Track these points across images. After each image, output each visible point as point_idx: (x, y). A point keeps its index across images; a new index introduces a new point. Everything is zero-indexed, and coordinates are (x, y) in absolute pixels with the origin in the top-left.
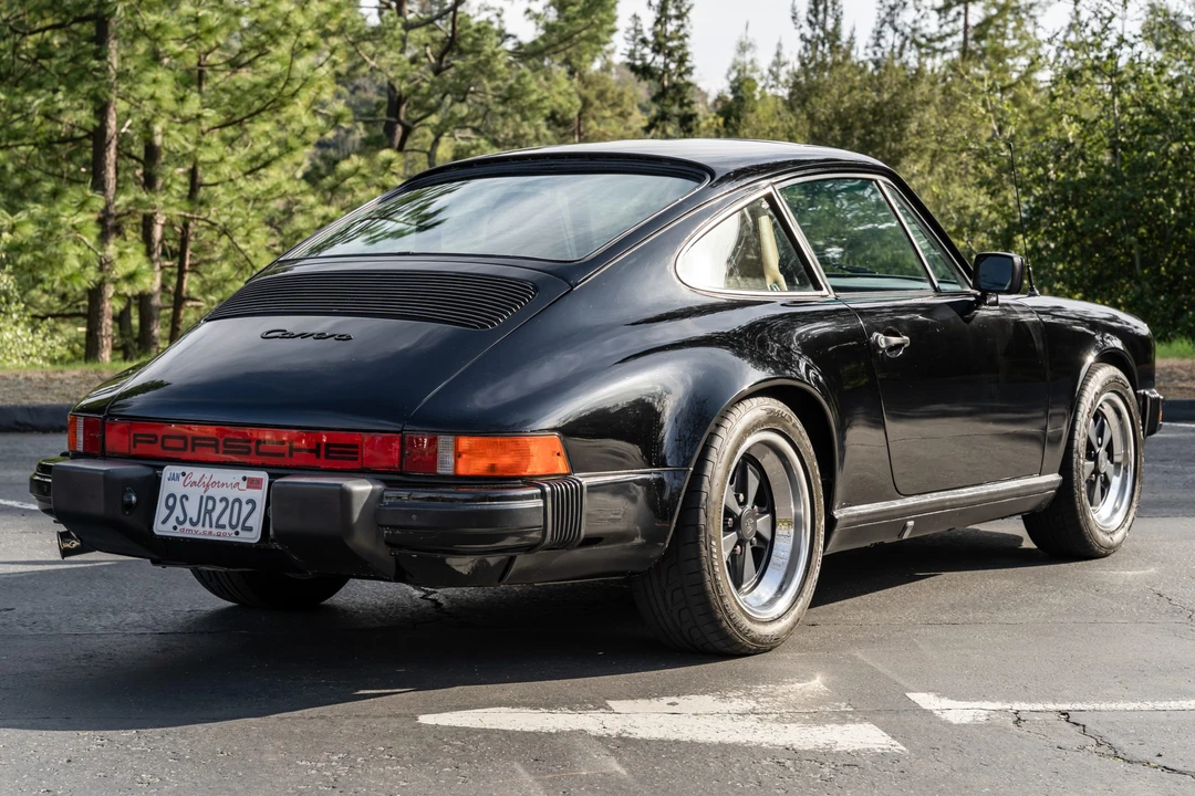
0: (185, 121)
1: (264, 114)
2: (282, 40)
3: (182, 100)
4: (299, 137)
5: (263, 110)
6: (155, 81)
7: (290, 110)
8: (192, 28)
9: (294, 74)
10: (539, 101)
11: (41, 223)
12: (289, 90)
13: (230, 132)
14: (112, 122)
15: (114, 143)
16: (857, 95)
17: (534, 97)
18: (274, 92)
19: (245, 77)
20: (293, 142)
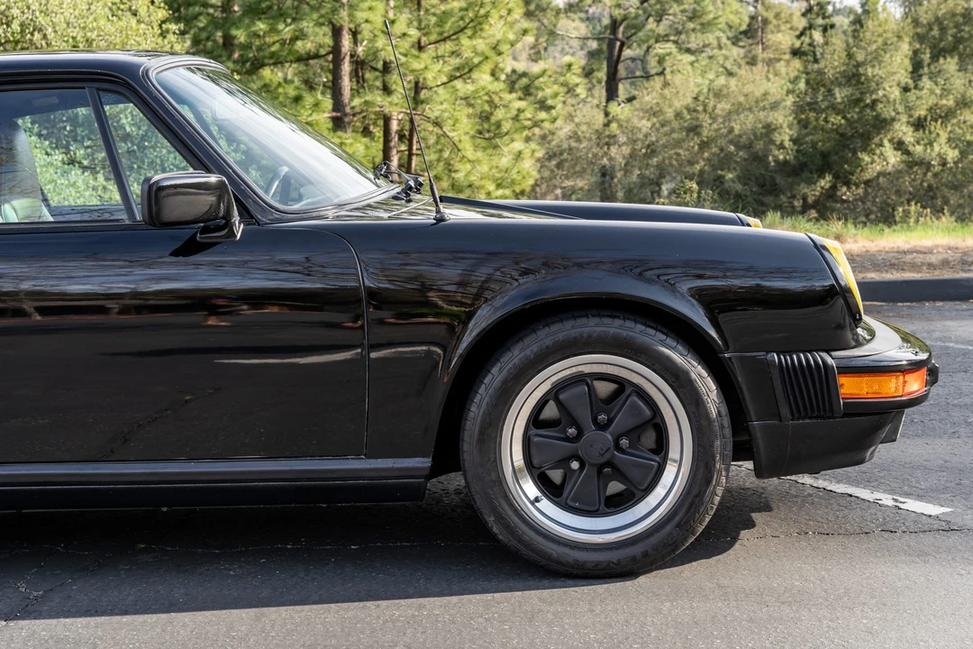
4: (494, 48)
5: (465, 28)
7: (487, 28)
10: (715, 18)
12: (482, 12)
13: (449, 46)
14: (345, 43)
15: (348, 58)
18: (471, 15)
20: (489, 52)
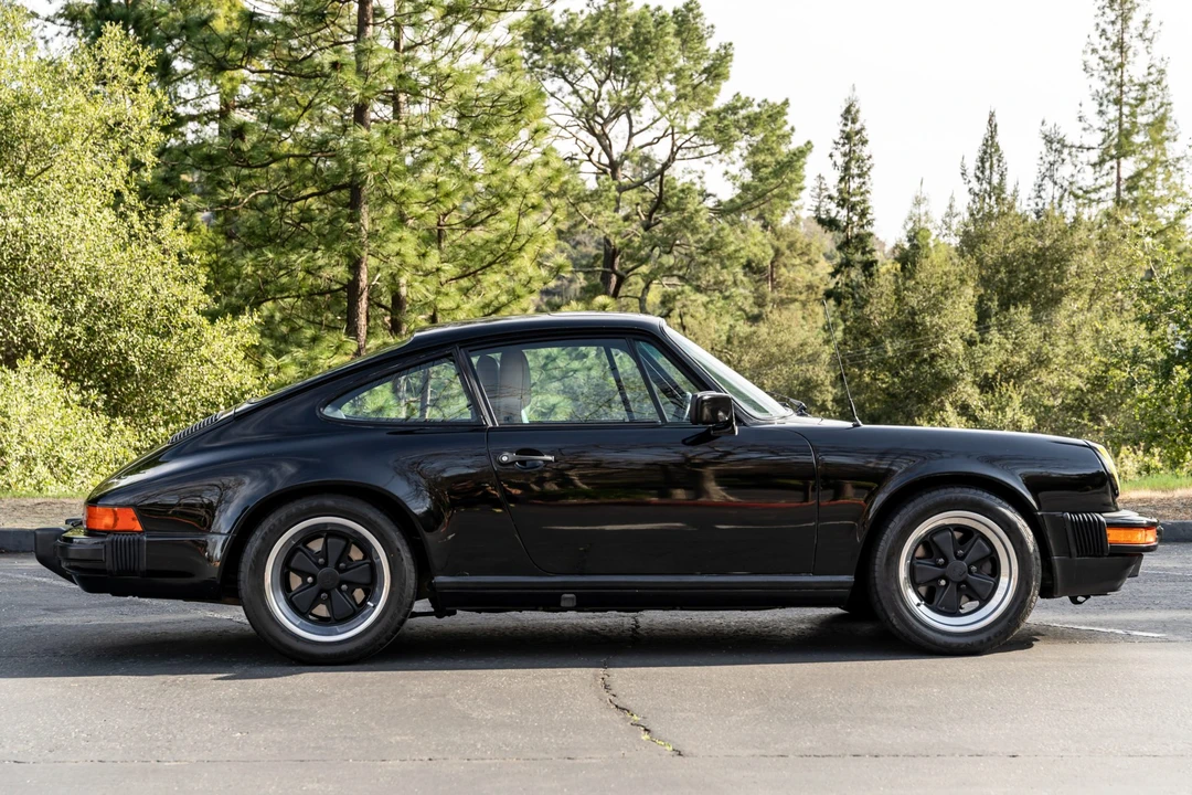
0: (427, 274)
1: (494, 266)
2: (510, 202)
3: (423, 256)
4: (525, 286)
5: (494, 262)
6: (400, 240)
7: (517, 263)
8: (432, 193)
9: (520, 231)
10: (736, 251)
11: (303, 365)
12: (516, 245)
13: (465, 283)
14: (364, 276)
15: (365, 294)
16: (1021, 241)
17: (732, 248)
18: (503, 247)
19: (479, 235)
20: (520, 290)
